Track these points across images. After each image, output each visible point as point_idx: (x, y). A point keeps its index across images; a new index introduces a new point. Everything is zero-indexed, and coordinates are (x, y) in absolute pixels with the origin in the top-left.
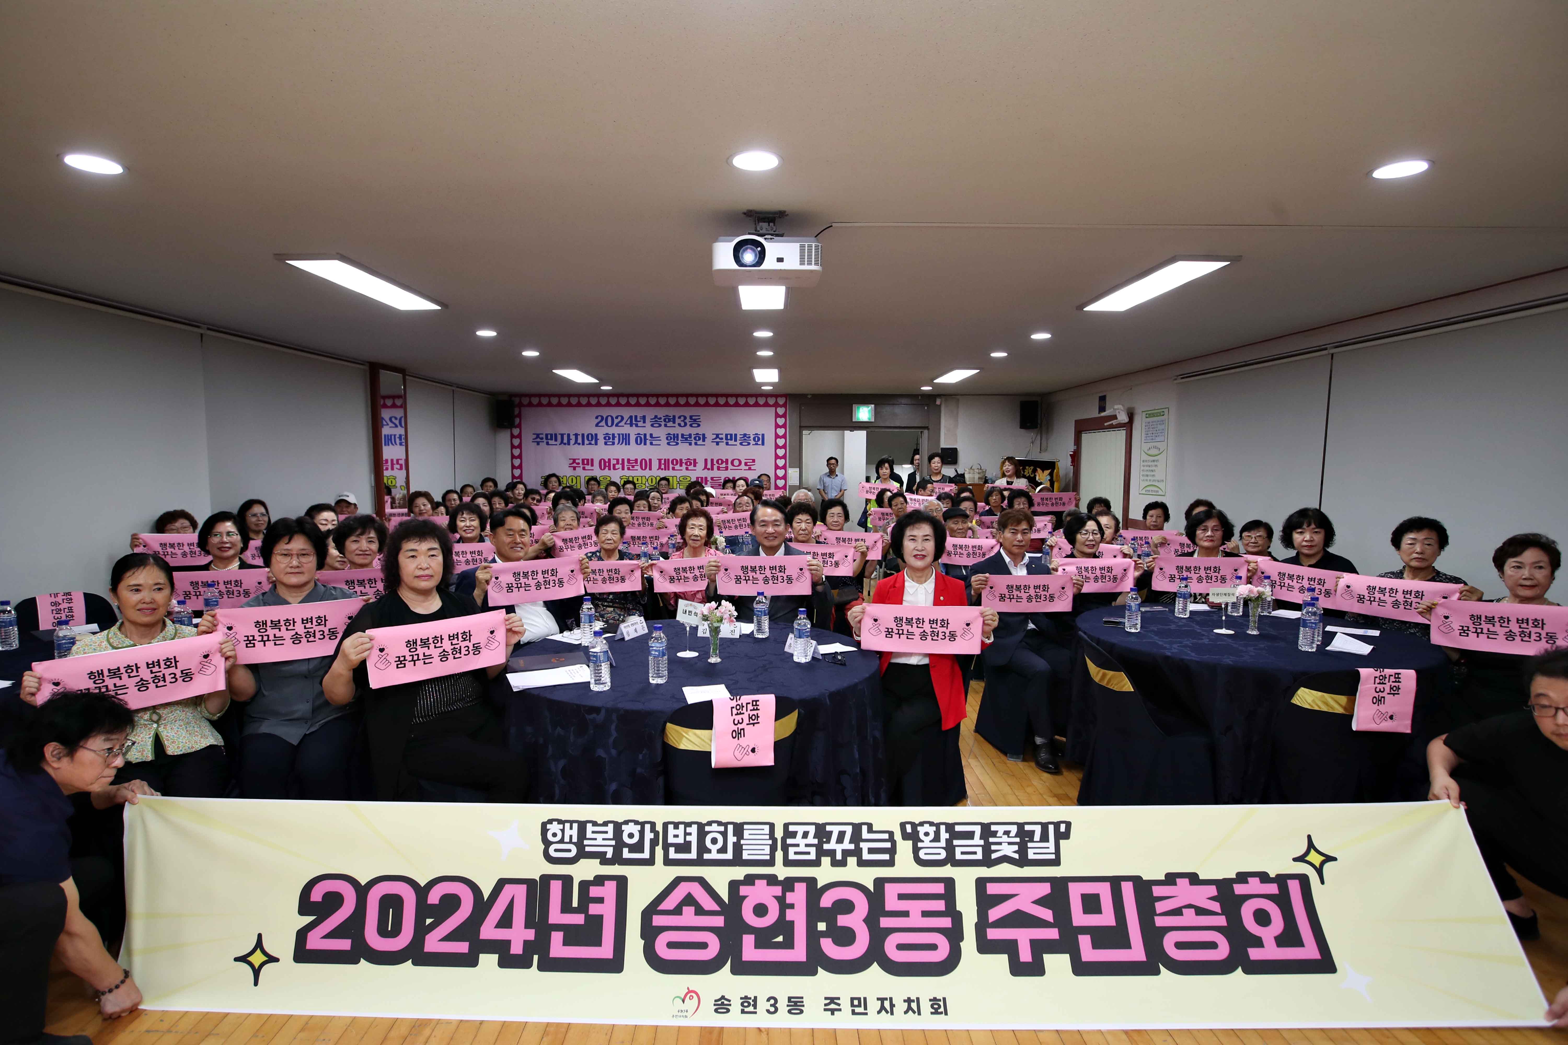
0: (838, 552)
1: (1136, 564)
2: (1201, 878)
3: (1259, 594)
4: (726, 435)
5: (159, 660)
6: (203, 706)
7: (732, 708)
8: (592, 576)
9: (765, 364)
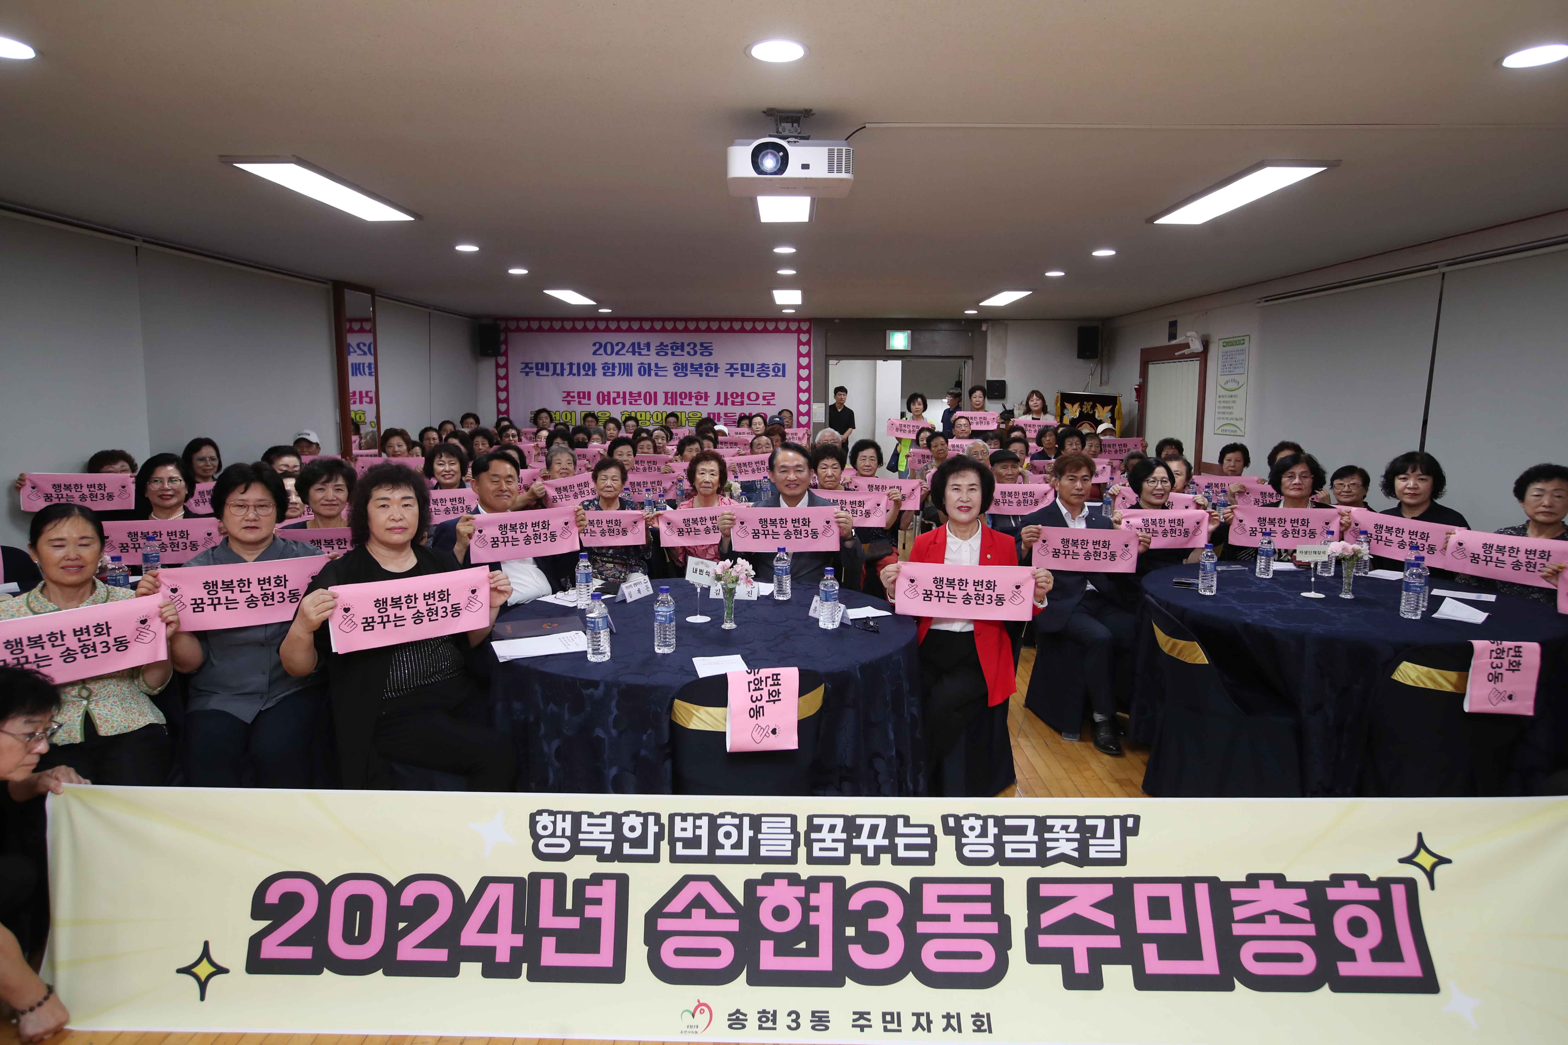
0: (869, 500)
1: (1211, 516)
2: (1288, 880)
3: (1355, 552)
4: (742, 365)
5: (88, 626)
6: (141, 679)
7: (749, 683)
8: (589, 527)
9: (787, 284)
